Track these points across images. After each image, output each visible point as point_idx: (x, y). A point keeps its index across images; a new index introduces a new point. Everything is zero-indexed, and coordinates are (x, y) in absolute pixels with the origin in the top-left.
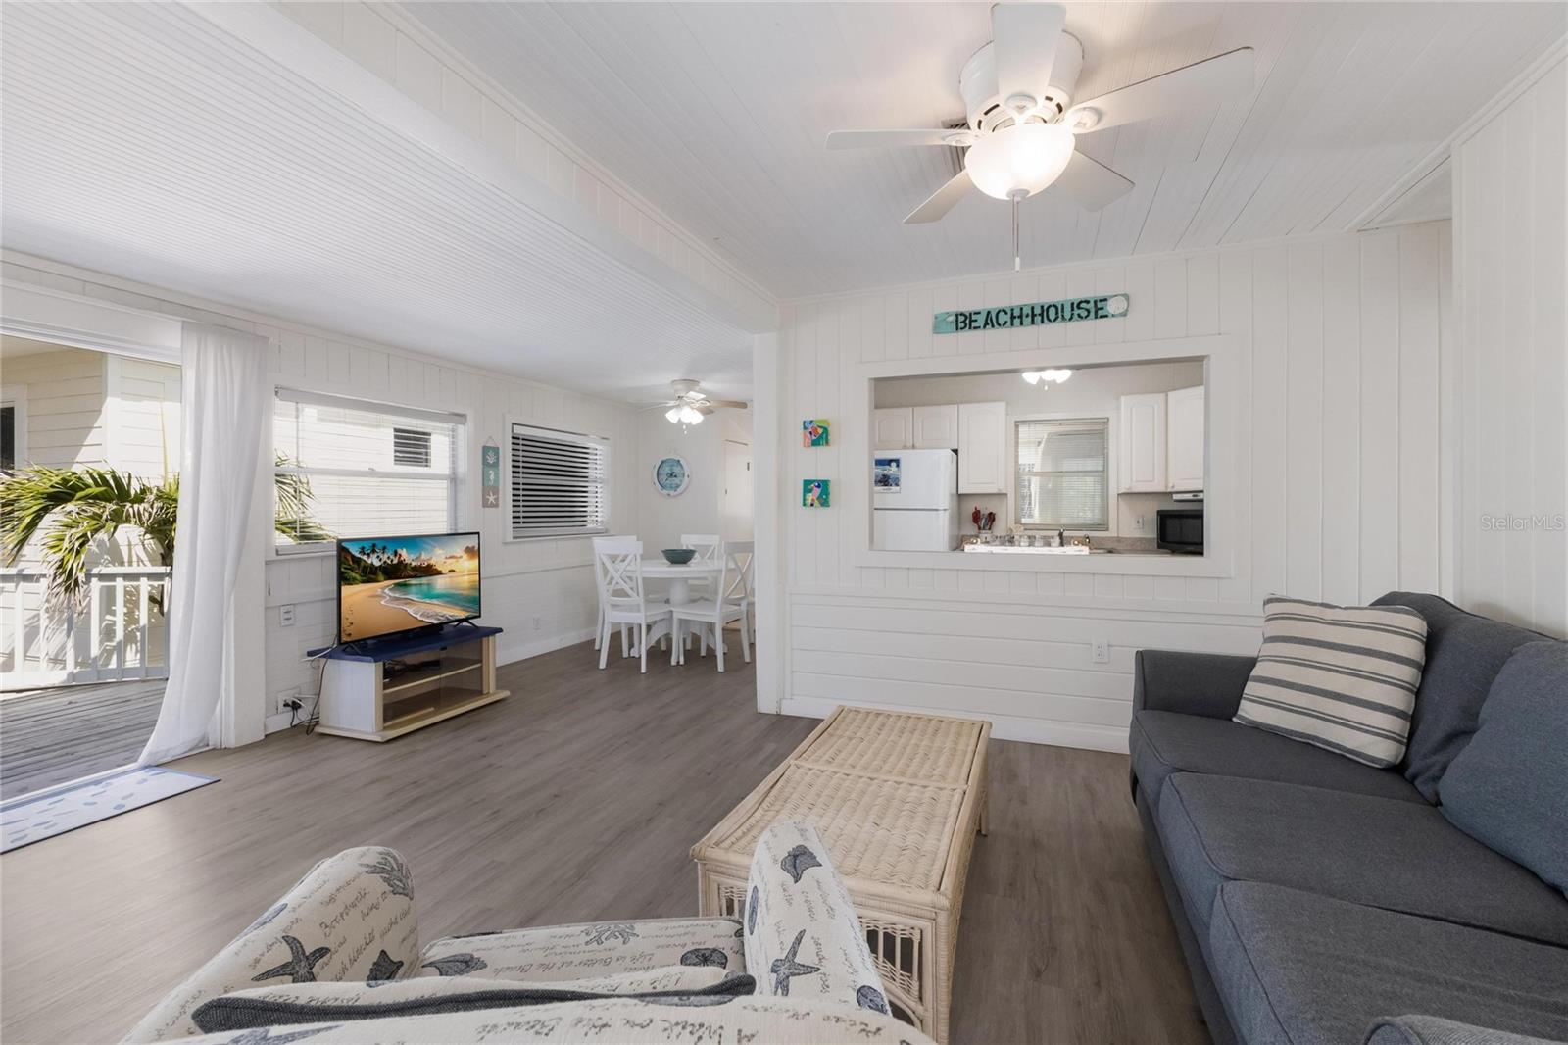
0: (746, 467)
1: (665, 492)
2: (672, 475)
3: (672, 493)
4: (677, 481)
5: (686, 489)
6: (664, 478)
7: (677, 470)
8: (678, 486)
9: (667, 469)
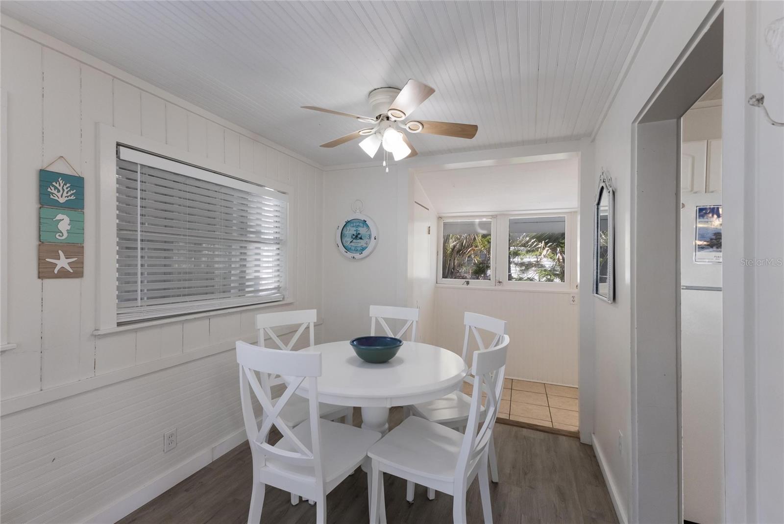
0: (427, 230)
1: (349, 255)
2: (357, 237)
3: (357, 256)
4: (362, 243)
5: (371, 253)
6: (348, 239)
7: (362, 231)
8: (363, 249)
9: (351, 231)
